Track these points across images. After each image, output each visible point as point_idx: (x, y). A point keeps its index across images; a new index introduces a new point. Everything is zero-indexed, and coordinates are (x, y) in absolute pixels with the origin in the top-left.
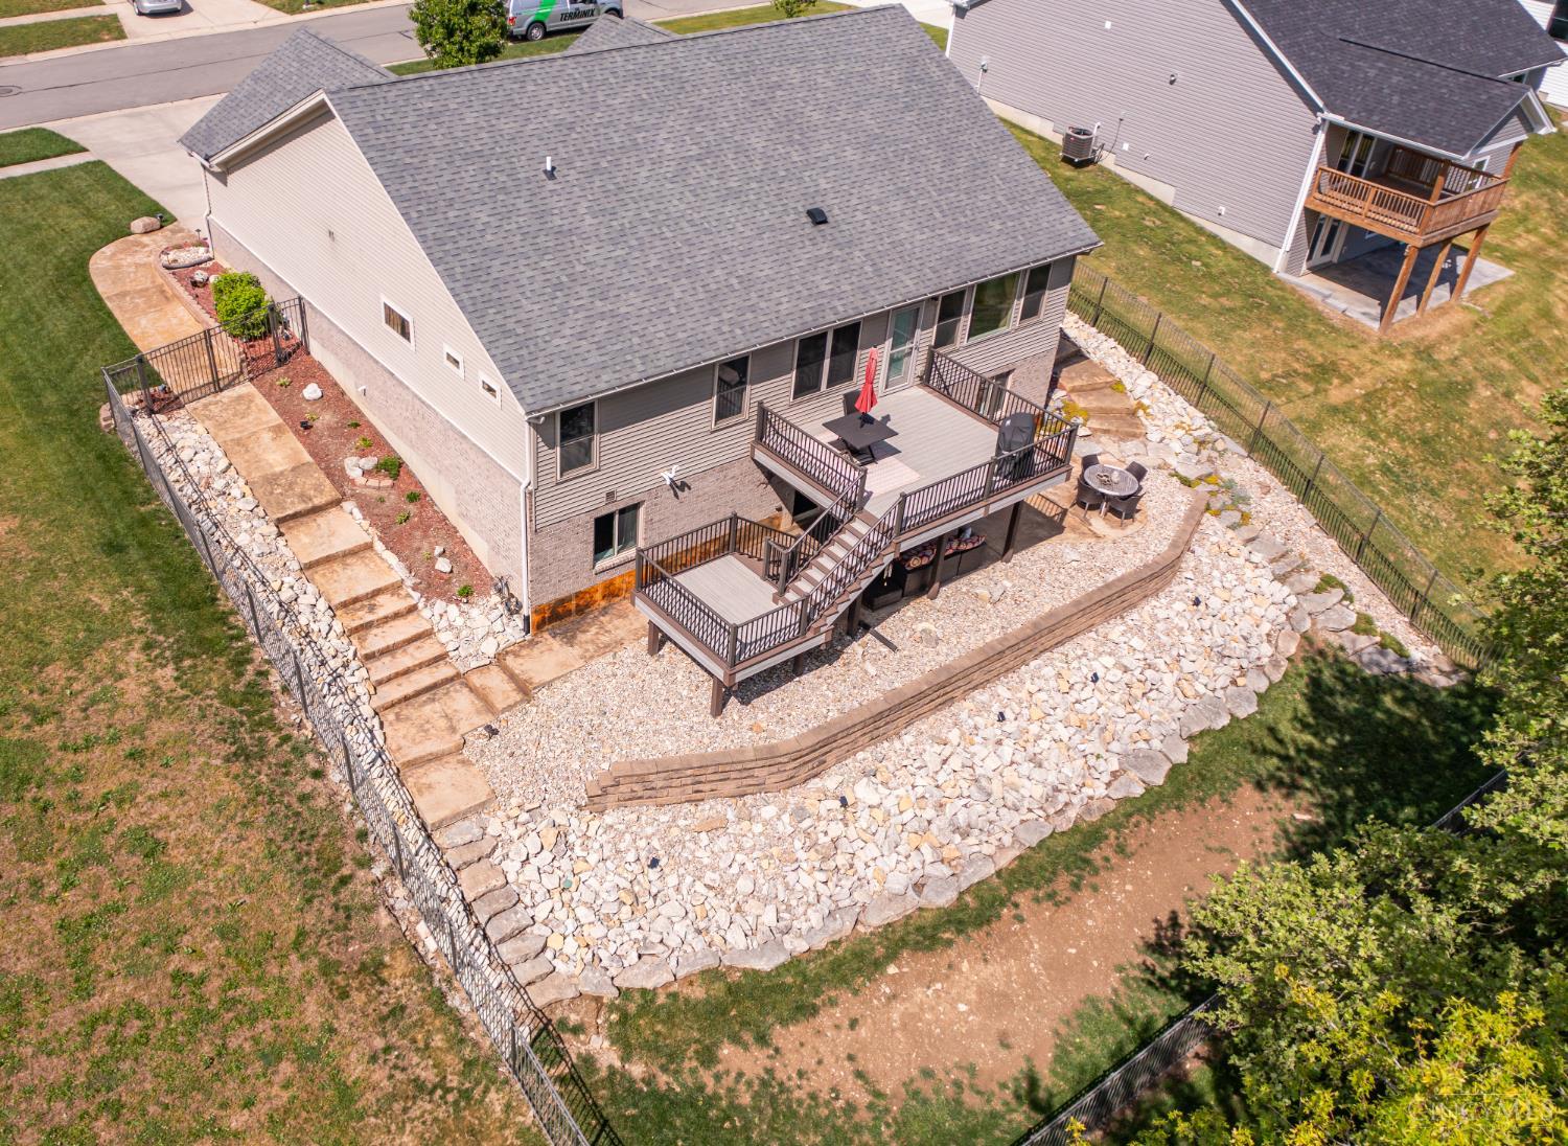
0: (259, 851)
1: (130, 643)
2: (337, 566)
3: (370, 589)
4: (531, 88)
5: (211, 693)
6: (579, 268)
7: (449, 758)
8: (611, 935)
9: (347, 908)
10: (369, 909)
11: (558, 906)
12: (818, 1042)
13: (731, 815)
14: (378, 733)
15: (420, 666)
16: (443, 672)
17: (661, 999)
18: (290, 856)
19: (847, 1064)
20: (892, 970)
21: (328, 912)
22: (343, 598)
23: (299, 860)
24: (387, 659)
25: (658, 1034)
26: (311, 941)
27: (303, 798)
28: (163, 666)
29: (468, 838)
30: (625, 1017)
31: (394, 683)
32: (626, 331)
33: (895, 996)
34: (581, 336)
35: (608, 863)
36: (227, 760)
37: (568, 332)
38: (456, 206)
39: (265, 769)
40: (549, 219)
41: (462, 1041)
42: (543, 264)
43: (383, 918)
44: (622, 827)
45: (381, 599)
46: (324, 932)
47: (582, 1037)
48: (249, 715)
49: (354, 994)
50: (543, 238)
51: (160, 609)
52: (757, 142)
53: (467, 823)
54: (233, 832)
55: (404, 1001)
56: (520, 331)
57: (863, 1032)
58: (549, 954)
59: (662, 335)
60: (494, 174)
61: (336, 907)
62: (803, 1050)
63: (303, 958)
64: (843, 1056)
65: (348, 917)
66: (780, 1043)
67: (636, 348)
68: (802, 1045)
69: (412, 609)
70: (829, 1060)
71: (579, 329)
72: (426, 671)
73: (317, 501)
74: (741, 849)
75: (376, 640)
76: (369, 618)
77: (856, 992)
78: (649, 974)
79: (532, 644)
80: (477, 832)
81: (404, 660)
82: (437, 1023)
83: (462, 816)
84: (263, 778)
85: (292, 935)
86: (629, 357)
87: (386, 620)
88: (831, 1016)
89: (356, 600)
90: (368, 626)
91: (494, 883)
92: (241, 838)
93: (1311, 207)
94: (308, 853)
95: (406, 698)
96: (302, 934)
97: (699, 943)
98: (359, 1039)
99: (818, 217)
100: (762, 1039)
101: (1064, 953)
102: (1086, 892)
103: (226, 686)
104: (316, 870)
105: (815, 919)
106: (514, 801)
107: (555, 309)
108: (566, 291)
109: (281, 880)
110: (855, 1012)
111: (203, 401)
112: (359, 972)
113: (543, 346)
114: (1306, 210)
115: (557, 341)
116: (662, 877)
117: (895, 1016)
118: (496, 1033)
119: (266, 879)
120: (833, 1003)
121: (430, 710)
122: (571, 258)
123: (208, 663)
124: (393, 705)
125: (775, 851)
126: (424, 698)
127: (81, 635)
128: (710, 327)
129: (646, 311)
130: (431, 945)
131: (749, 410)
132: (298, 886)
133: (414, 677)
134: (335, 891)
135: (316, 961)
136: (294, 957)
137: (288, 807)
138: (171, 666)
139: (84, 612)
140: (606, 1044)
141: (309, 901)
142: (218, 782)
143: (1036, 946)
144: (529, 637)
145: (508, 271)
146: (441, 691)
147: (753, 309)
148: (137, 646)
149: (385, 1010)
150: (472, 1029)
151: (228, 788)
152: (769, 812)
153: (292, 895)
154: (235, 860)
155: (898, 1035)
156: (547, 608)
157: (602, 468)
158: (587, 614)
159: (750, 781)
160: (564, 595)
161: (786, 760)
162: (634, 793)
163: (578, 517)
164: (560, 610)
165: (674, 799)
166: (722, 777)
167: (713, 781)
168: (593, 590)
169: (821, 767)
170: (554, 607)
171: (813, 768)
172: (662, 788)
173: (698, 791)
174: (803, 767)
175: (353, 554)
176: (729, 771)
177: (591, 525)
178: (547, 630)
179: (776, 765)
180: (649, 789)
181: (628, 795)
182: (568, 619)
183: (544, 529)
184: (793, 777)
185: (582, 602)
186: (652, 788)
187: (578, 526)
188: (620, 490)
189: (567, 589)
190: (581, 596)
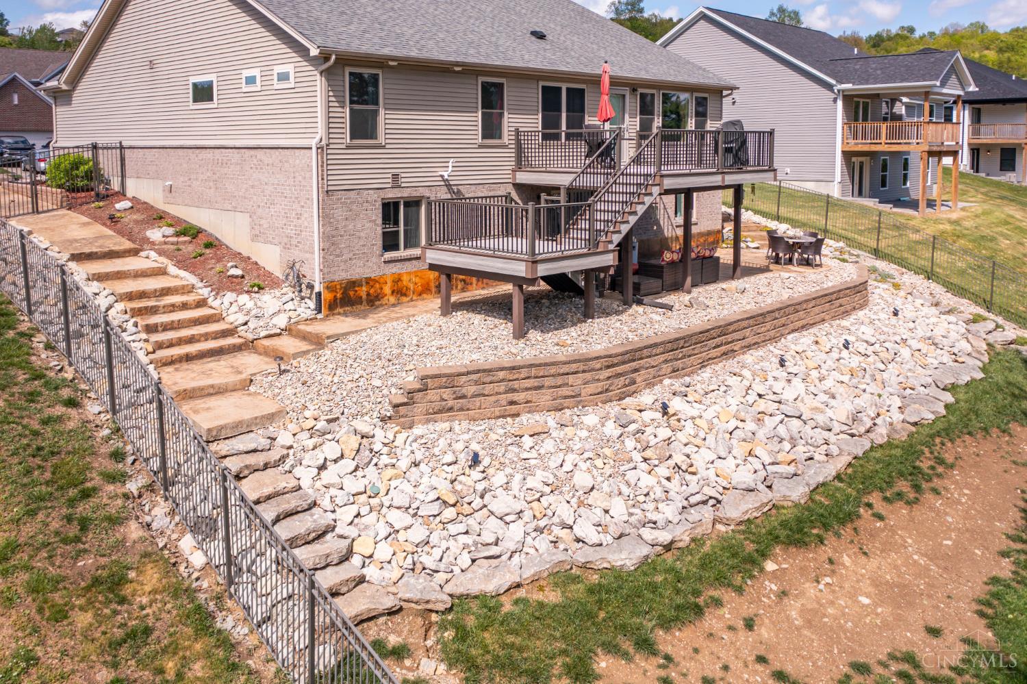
7: (233, 392)
8: (434, 539)
9: (84, 521)
10: (115, 521)
11: (365, 510)
12: (714, 647)
13: (552, 423)
17: (507, 607)
18: (16, 469)
19: (760, 667)
20: (770, 566)
21: (56, 525)
23: (27, 473)
25: (511, 647)
26: (23, 555)
27: (48, 422)
29: (251, 446)
30: (463, 634)
33: (784, 594)
35: (422, 466)
41: (234, 667)
43: (133, 531)
46: (46, 544)
47: (408, 662)
49: (75, 614)
53: (252, 435)
55: (150, 622)
57: (764, 631)
58: (356, 560)
61: (69, 519)
62: (699, 657)
64: (752, 658)
65: (84, 530)
66: (669, 650)
68: (696, 651)
70: (735, 665)
74: (570, 451)
77: (739, 590)
78: (488, 577)
79: (324, 320)
80: (264, 442)
82: (198, 646)
83: (246, 428)
88: (721, 618)
90: (153, 309)
91: (283, 487)
93: (847, 149)
94: (41, 468)
96: (12, 547)
97: (543, 543)
98: (73, 672)
99: (540, 35)
100: (646, 645)
101: (941, 544)
102: (929, 496)
104: (48, 483)
105: (669, 511)
106: (308, 413)
110: (747, 610)
112: (88, 589)
114: (844, 152)
116: (486, 477)
117: (794, 614)
118: (285, 652)
120: (718, 603)
124: (173, 361)
125: (607, 451)
130: (198, 559)
131: (507, 137)
132: (20, 498)
134: (72, 503)
135: (25, 576)
137: (26, 427)
140: (442, 668)
141: (31, 513)
143: (910, 541)
144: (321, 316)
149: (119, 633)
150: (250, 654)
152: (591, 419)
153: (9, 506)
155: (806, 632)
156: (338, 287)
157: (387, 146)
158: (378, 307)
159: (565, 391)
160: (355, 277)
161: (598, 366)
162: (444, 403)
163: (366, 192)
164: (352, 293)
165: (488, 412)
166: (536, 384)
167: (527, 389)
168: (382, 281)
169: (633, 388)
170: (345, 288)
171: (625, 386)
172: (474, 396)
173: (512, 403)
174: (616, 381)
175: (145, 276)
176: (542, 377)
177: (379, 205)
178: (339, 314)
179: (590, 371)
180: (460, 398)
181: (437, 406)
182: (359, 306)
183: (335, 193)
184: (607, 390)
185: (372, 291)
186: (464, 397)
187: (367, 202)
188: (403, 175)
189: (358, 270)
190: (371, 283)
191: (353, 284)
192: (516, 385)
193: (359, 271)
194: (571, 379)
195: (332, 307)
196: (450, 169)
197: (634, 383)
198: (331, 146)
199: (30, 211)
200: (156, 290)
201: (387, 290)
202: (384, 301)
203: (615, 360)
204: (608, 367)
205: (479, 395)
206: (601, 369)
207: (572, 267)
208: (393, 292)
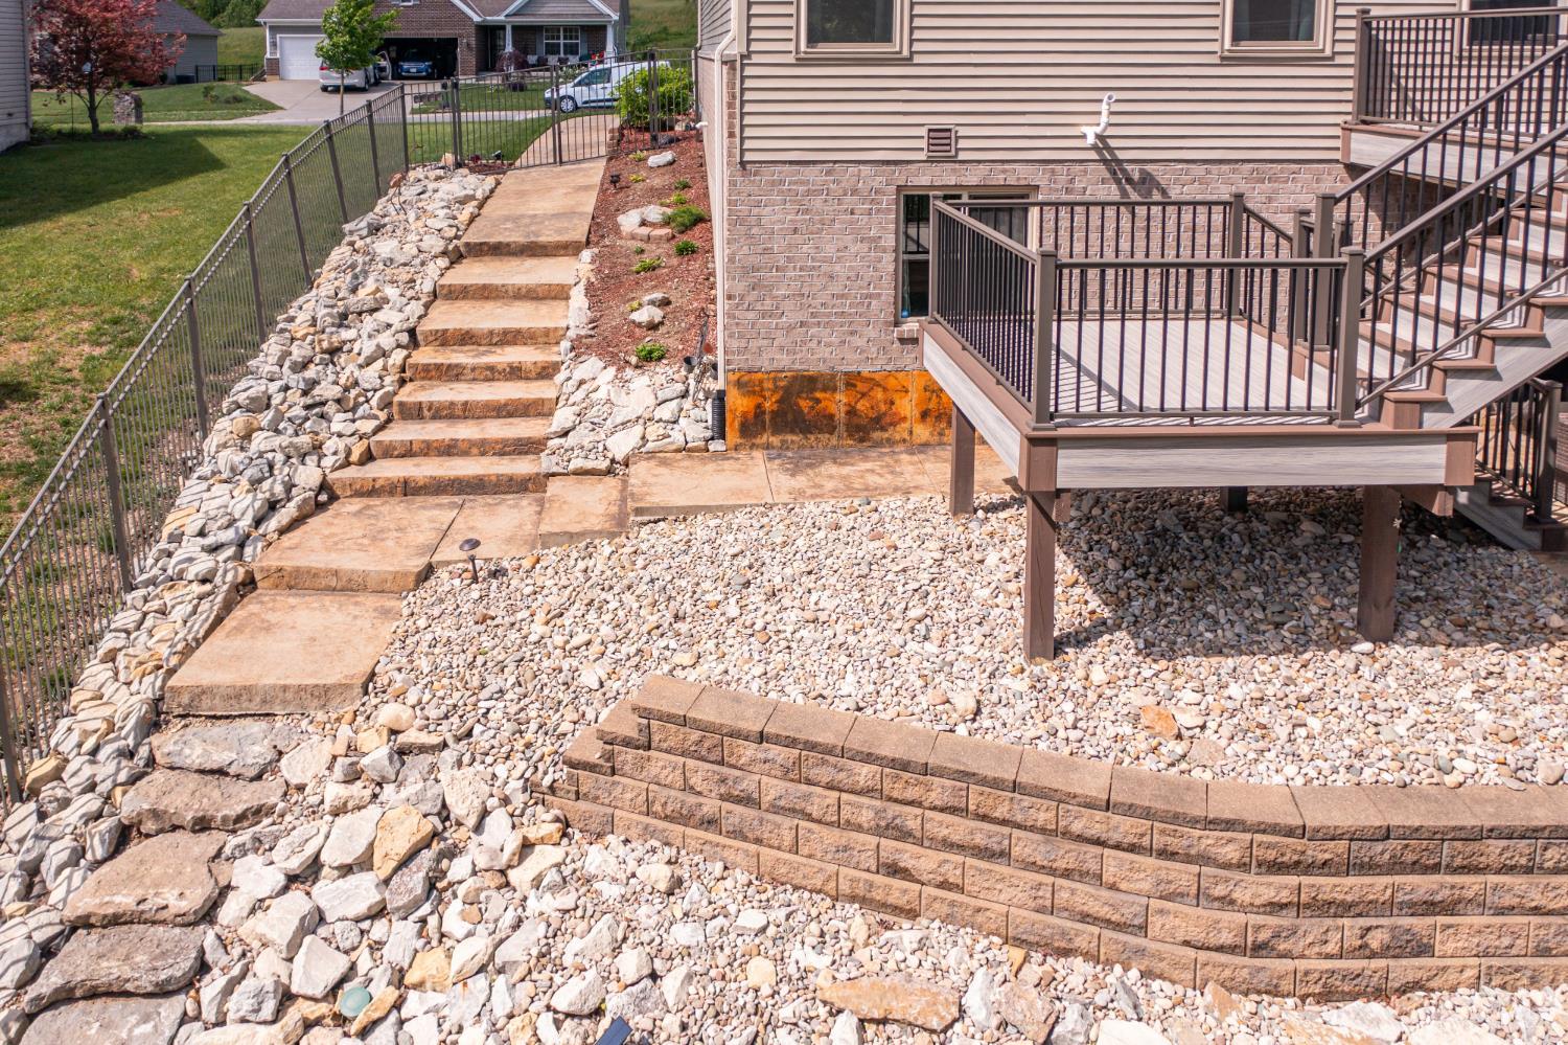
3: (501, 326)
7: (371, 595)
13: (977, 999)
15: (482, 447)
16: (517, 466)
24: (436, 426)
45: (513, 349)
53: (260, 725)
69: (550, 371)
72: (489, 459)
76: (463, 360)
80: (258, 753)
81: (462, 432)
87: (490, 374)
89: (467, 338)
90: (452, 371)
95: (406, 488)
106: (390, 714)
121: (425, 518)
124: (374, 490)
131: (1334, 34)
133: (458, 462)
144: (718, 445)
146: (488, 499)
156: (768, 385)
157: (917, 59)
158: (878, 444)
159: (1084, 896)
160: (814, 368)
161: (1231, 853)
162: (692, 800)
163: (852, 169)
164: (805, 404)
165: (815, 870)
166: (979, 840)
167: (948, 845)
168: (892, 382)
169: (1406, 968)
170: (787, 390)
171: (1363, 951)
172: (775, 809)
173: (895, 870)
174: (1313, 927)
175: (533, 299)
176: (1004, 822)
177: (888, 199)
178: (768, 447)
179: (1188, 859)
180: (738, 800)
181: (676, 799)
182: (824, 437)
183: (764, 169)
184: (1259, 949)
185: (862, 406)
186: (746, 800)
187: (854, 192)
188: (962, 132)
189: (824, 352)
190: (861, 387)
191: (809, 383)
192: (911, 818)
193: (822, 354)
194: (1114, 864)
195: (752, 427)
196: (1104, 119)
197: (1425, 950)
198: (755, 59)
199: (551, 160)
200: (491, 333)
201: (907, 406)
202: (901, 431)
203: (1317, 852)
204: (1276, 867)
205: (792, 811)
206: (1243, 866)
207: (1221, 471)
208: (924, 415)
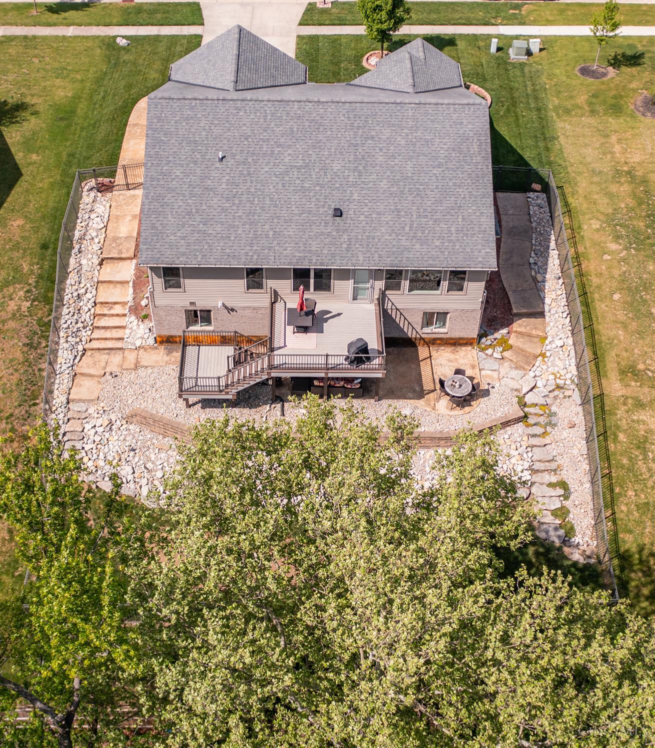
0: (15, 381)
1: (23, 288)
2: (112, 286)
3: (113, 301)
4: (241, 113)
5: (36, 318)
6: (204, 207)
7: (96, 378)
8: (106, 467)
9: (30, 414)
11: (95, 448)
13: (173, 447)
14: (78, 358)
15: (112, 339)
16: (119, 344)
18: (23, 388)
21: (23, 412)
22: (102, 301)
23: (25, 390)
24: (103, 331)
25: (100, 507)
26: (13, 419)
27: (40, 370)
28: (27, 301)
29: (79, 410)
31: (99, 341)
32: (204, 242)
34: (183, 238)
35: (120, 442)
36: (24, 345)
37: (179, 234)
38: (170, 165)
39: (34, 354)
40: (206, 180)
42: (189, 201)
44: (132, 432)
45: (117, 306)
46: (19, 418)
48: (42, 331)
49: (15, 442)
50: (197, 189)
51: (42, 278)
52: (336, 166)
53: (83, 404)
54: (11, 371)
56: (160, 228)
59: (219, 248)
60: (196, 153)
61: (27, 412)
63: (7, 423)
65: (29, 417)
67: (204, 250)
69: (125, 315)
71: (185, 235)
72: (114, 341)
73: (123, 256)
74: (168, 461)
75: (103, 322)
76: (106, 312)
79: (156, 348)
80: (84, 409)
81: (108, 334)
83: (84, 401)
84: (32, 356)
85: (8, 414)
86: (197, 254)
87: (113, 315)
89: (106, 303)
90: (105, 315)
91: (77, 429)
92: (12, 374)
94: (29, 390)
95: (99, 349)
96: (11, 415)
97: (132, 486)
99: (338, 213)
103: (42, 317)
104: (29, 396)
106: (102, 404)
107: (181, 223)
108: (191, 216)
109: (15, 394)
111: (120, 192)
113: (165, 237)
115: (172, 237)
116: (134, 457)
119: (11, 391)
121: (103, 357)
122: (203, 202)
123: (42, 307)
124: (93, 349)
126: (106, 351)
127: (10, 278)
128: (244, 251)
129: (220, 235)
131: (266, 289)
132: (20, 399)
133: (107, 342)
134: (30, 406)
135: (10, 426)
136: (4, 421)
137: (33, 370)
138: (30, 302)
139: (17, 270)
141: (20, 406)
142: (16, 351)
144: (156, 345)
145: (173, 200)
146: (114, 352)
147: (270, 249)
148: (25, 290)
151: (19, 355)
153: (16, 401)
154: (5, 380)
156: (164, 337)
157: (186, 292)
163: (176, 307)
170: (168, 337)
175: (121, 283)
177: (183, 312)
178: (165, 345)
182: (175, 344)
183: (159, 307)
187: (177, 310)
188: (197, 302)
193: (174, 333)
